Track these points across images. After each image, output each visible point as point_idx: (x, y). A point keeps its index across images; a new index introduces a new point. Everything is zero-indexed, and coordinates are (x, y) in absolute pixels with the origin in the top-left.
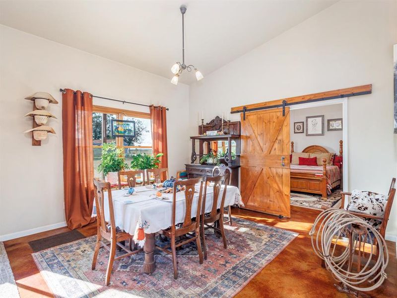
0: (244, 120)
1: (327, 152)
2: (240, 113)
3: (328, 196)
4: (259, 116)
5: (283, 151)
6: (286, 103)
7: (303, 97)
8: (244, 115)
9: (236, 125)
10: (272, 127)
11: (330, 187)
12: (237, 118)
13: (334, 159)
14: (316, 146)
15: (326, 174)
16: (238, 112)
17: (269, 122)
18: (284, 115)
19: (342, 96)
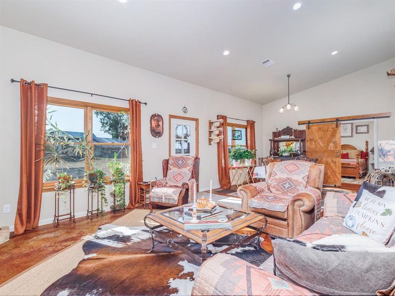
0: (309, 129)
1: (356, 149)
2: (305, 125)
3: (360, 178)
4: (319, 127)
5: (336, 147)
6: (338, 120)
7: (350, 117)
8: (309, 126)
9: (302, 132)
10: (329, 133)
11: (361, 172)
12: (303, 127)
13: (361, 154)
14: (347, 145)
15: (358, 163)
16: (304, 124)
17: (327, 131)
18: (337, 127)
19: (374, 118)
